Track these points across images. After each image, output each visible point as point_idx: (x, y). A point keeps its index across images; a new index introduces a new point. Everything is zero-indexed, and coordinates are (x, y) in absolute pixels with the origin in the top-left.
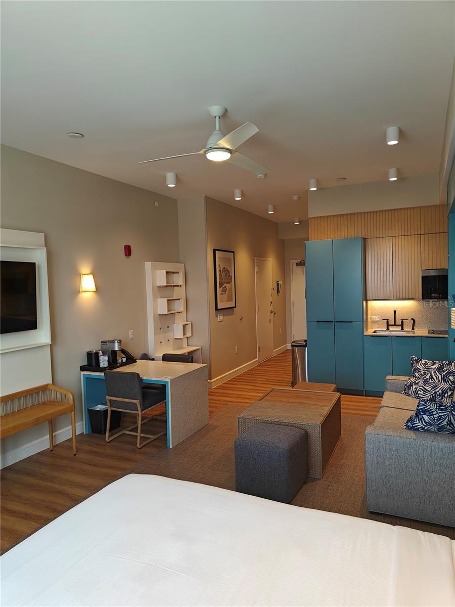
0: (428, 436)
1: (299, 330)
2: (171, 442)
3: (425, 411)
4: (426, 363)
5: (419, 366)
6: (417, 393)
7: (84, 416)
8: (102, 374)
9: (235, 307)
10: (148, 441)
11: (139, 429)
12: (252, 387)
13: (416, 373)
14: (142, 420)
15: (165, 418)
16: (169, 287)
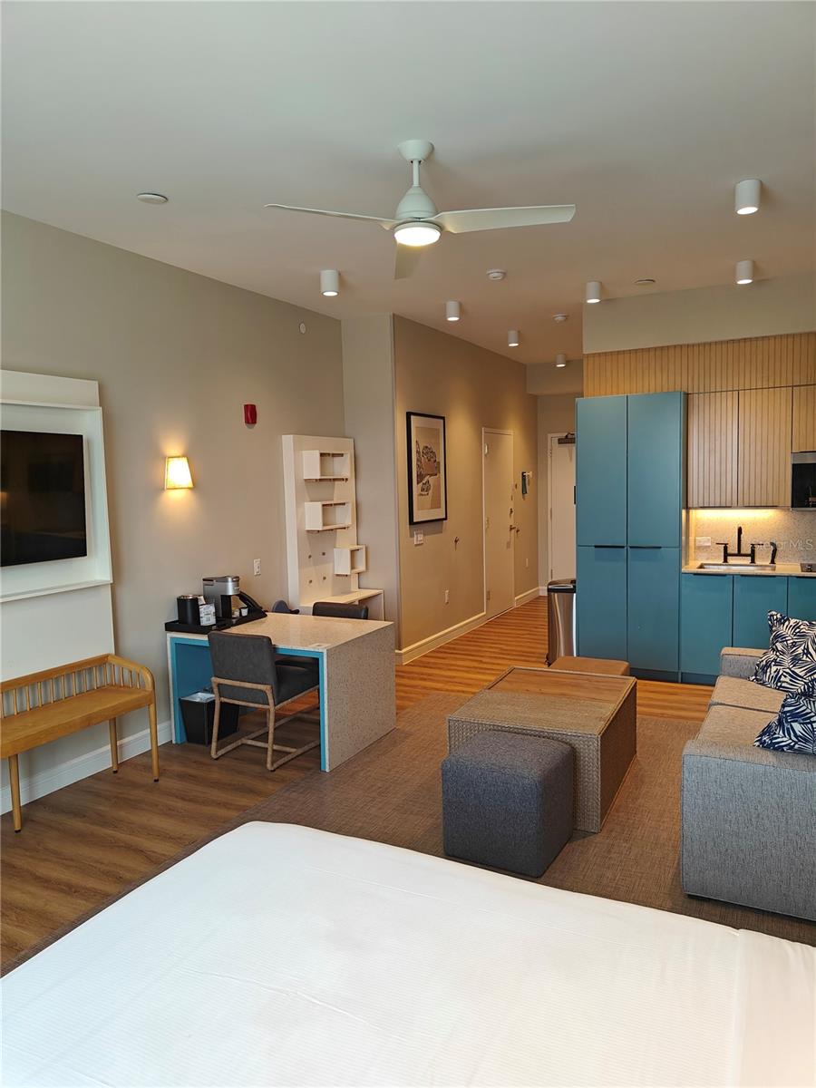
0: (801, 762)
1: (562, 563)
2: (327, 762)
3: (796, 716)
4: (797, 626)
5: (784, 630)
6: (779, 681)
7: (172, 713)
8: (205, 638)
9: (446, 519)
10: (286, 759)
11: (271, 737)
12: (476, 664)
13: (778, 644)
14: (275, 721)
15: (316, 718)
16: (326, 481)
